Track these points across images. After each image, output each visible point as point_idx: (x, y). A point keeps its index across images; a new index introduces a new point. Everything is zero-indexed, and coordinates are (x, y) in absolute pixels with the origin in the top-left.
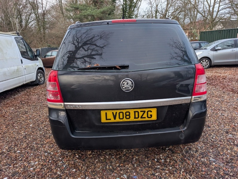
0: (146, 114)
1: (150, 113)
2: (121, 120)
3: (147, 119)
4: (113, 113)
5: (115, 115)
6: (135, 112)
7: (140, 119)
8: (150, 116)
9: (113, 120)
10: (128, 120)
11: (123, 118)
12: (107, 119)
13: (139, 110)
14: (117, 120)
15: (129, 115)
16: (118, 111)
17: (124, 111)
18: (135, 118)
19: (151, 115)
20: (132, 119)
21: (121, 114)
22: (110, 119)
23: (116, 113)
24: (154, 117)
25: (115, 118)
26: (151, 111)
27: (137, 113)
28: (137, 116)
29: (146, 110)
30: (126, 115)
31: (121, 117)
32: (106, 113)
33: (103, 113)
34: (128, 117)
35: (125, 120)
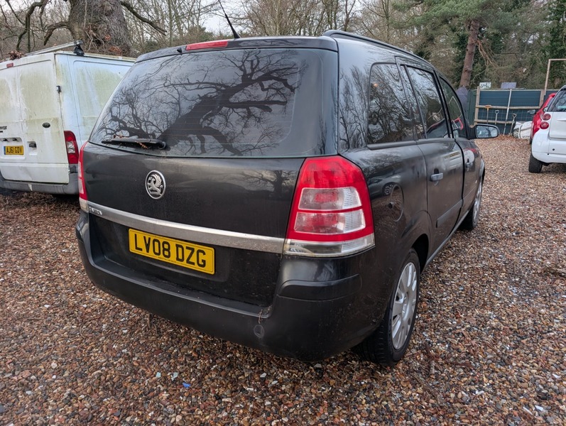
0: (195, 255)
1: (201, 256)
2: (157, 257)
3: (196, 267)
4: (145, 237)
5: (147, 242)
6: (178, 246)
7: (184, 264)
8: (202, 264)
9: (144, 253)
10: (167, 260)
11: (159, 254)
12: (137, 248)
13: (185, 245)
14: (151, 254)
15: (168, 250)
16: (153, 238)
17: (162, 240)
18: (178, 259)
19: (204, 261)
20: (173, 260)
21: (156, 244)
22: (141, 250)
23: (149, 239)
24: (210, 269)
25: (148, 251)
26: (204, 254)
27: (180, 249)
28: (180, 257)
29: (197, 248)
30: (164, 249)
31: (157, 250)
32: (136, 235)
33: (132, 233)
34: (166, 253)
35: (161, 258)
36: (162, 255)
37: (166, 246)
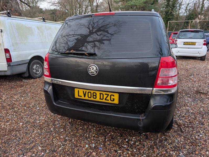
0: (109, 96)
1: (112, 97)
2: (90, 99)
3: (110, 102)
4: (83, 91)
5: (85, 93)
6: (100, 94)
7: (104, 101)
8: (113, 100)
9: (83, 97)
10: (95, 100)
11: (91, 97)
12: (79, 96)
14: (86, 98)
15: (96, 96)
16: (87, 91)
17: (92, 92)
18: (100, 99)
19: (114, 99)
20: (98, 99)
21: (89, 94)
22: (81, 96)
23: (86, 92)
25: (85, 96)
26: (114, 96)
27: (102, 95)
28: (102, 98)
29: (110, 94)
30: (93, 95)
31: (90, 96)
32: (78, 91)
33: (76, 90)
34: (95, 97)
35: (92, 99)
36: (92, 98)
37: (95, 94)
